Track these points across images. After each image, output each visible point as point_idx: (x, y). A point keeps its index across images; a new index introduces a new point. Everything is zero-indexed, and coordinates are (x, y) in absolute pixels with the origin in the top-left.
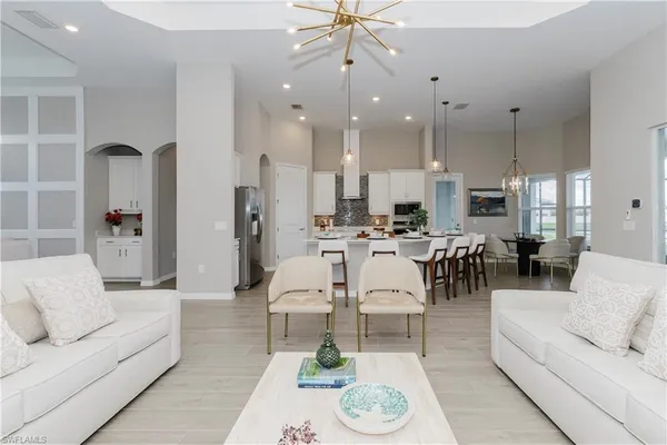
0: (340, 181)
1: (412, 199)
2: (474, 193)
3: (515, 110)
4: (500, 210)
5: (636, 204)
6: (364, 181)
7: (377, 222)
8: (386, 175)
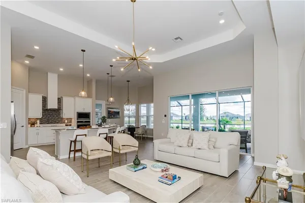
0: (45, 100)
1: (86, 111)
2: (109, 109)
3: (128, 81)
4: (118, 116)
5: (165, 116)
6: (60, 101)
7: (66, 121)
8: (73, 99)
